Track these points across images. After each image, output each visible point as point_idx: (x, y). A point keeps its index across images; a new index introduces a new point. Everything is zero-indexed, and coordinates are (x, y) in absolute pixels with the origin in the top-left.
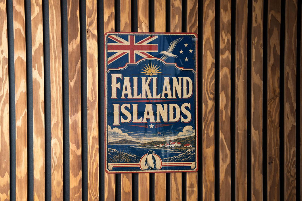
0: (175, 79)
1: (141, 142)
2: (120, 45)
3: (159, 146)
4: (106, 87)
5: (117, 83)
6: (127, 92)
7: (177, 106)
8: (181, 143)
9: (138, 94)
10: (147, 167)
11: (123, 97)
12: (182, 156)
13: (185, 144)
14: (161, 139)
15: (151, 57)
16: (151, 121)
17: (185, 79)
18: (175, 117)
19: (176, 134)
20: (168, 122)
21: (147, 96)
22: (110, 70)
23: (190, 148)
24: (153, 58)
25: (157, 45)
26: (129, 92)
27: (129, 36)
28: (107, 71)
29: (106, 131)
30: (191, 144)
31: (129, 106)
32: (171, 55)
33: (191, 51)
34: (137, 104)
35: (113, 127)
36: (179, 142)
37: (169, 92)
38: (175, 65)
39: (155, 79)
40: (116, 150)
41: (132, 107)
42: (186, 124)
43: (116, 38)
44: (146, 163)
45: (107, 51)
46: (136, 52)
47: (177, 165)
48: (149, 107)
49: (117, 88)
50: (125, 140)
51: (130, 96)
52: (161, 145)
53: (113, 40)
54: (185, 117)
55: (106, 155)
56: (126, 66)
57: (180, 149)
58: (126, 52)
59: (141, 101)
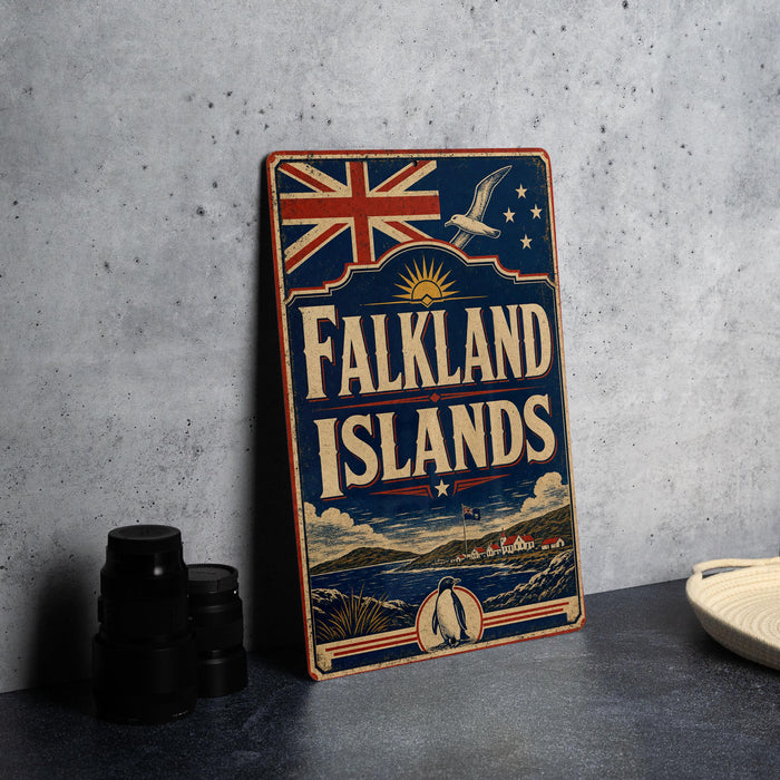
0: (497, 311)
1: (415, 550)
2: (321, 197)
3: (469, 556)
4: (288, 359)
5: (322, 340)
6: (356, 371)
7: (510, 407)
8: (533, 535)
9: (392, 378)
10: (439, 640)
11: (345, 390)
12: (540, 580)
13: (545, 537)
14: (474, 532)
15: (423, 239)
16: (438, 470)
17: (528, 309)
18: (508, 449)
19: (517, 505)
20: (490, 469)
21: (419, 380)
22: (295, 293)
23: (561, 549)
24: (429, 243)
25: (437, 193)
26: (363, 371)
27: (347, 164)
28: (287, 297)
29: (301, 527)
30: (561, 535)
31: (366, 421)
32: (481, 228)
33: (536, 212)
34: (391, 415)
35: (322, 505)
36: (526, 532)
37: (483, 361)
38: (496, 263)
39: (439, 316)
40: (338, 593)
41: (376, 423)
42: (540, 469)
43: (307, 173)
44: (436, 623)
45: (280, 223)
46: (376, 222)
47: (529, 616)
48: (428, 420)
49: (324, 360)
50: (363, 550)
51: (367, 387)
52: (475, 554)
53: (298, 179)
54: (538, 444)
55: (308, 616)
56: (347, 276)
57: (533, 558)
58: (343, 225)
59: (403, 401)
